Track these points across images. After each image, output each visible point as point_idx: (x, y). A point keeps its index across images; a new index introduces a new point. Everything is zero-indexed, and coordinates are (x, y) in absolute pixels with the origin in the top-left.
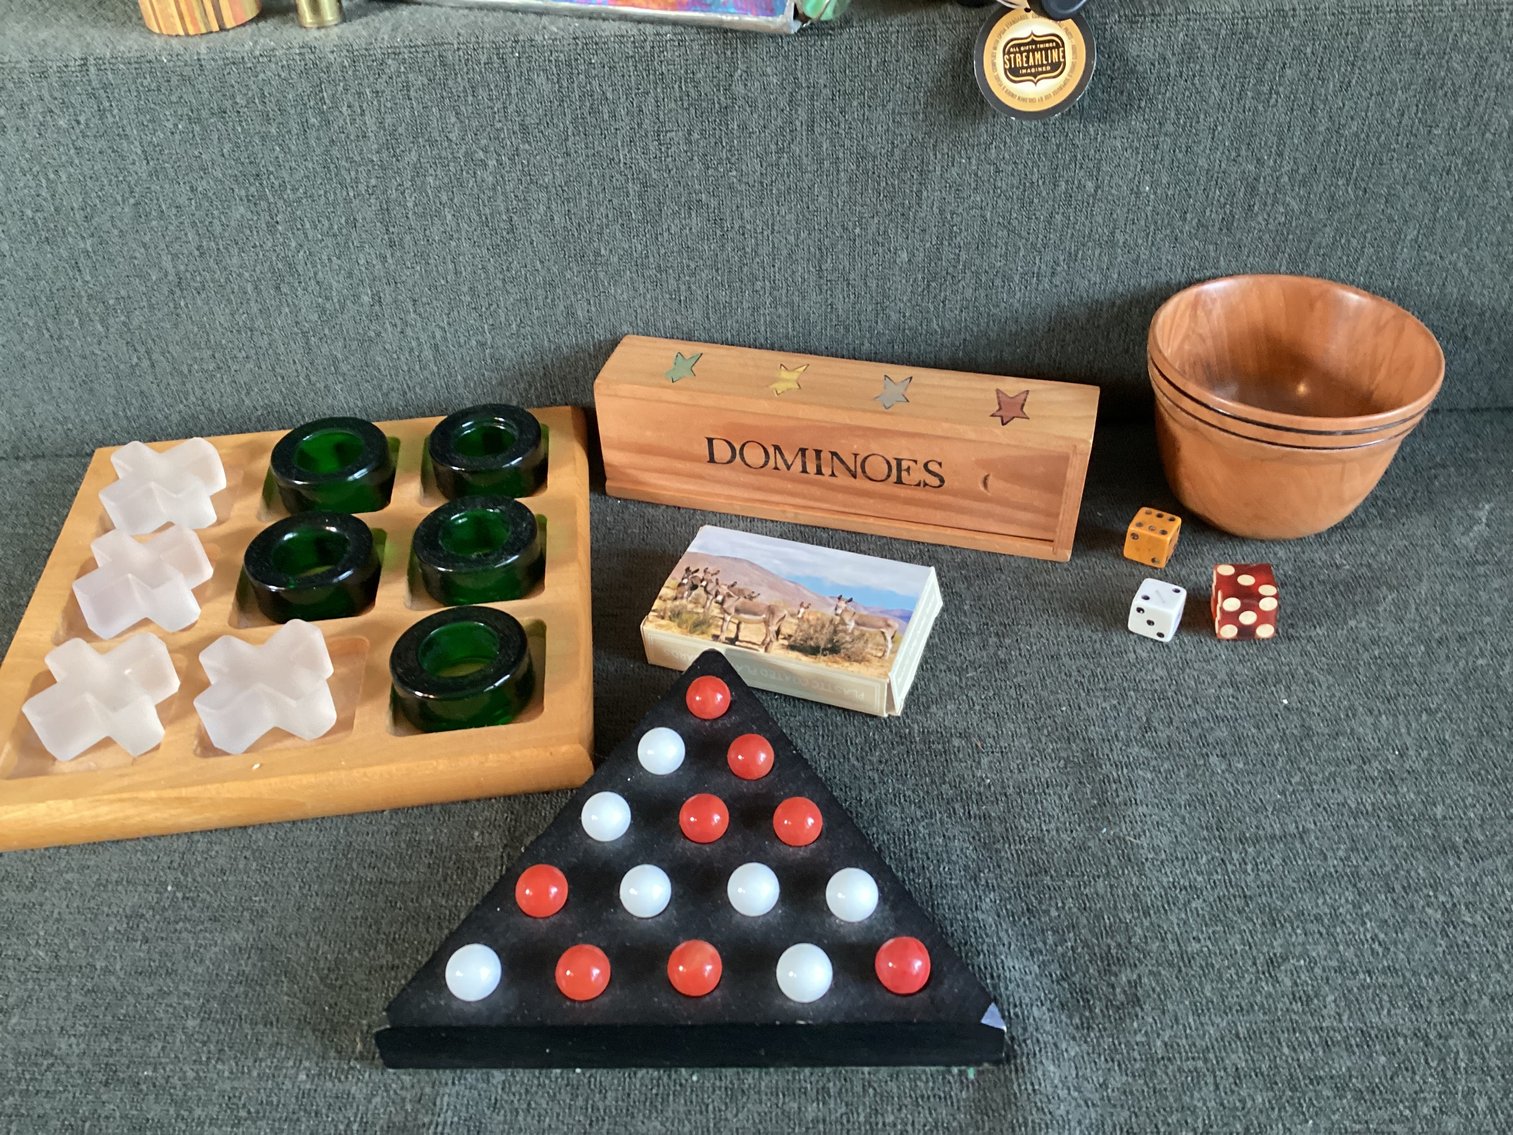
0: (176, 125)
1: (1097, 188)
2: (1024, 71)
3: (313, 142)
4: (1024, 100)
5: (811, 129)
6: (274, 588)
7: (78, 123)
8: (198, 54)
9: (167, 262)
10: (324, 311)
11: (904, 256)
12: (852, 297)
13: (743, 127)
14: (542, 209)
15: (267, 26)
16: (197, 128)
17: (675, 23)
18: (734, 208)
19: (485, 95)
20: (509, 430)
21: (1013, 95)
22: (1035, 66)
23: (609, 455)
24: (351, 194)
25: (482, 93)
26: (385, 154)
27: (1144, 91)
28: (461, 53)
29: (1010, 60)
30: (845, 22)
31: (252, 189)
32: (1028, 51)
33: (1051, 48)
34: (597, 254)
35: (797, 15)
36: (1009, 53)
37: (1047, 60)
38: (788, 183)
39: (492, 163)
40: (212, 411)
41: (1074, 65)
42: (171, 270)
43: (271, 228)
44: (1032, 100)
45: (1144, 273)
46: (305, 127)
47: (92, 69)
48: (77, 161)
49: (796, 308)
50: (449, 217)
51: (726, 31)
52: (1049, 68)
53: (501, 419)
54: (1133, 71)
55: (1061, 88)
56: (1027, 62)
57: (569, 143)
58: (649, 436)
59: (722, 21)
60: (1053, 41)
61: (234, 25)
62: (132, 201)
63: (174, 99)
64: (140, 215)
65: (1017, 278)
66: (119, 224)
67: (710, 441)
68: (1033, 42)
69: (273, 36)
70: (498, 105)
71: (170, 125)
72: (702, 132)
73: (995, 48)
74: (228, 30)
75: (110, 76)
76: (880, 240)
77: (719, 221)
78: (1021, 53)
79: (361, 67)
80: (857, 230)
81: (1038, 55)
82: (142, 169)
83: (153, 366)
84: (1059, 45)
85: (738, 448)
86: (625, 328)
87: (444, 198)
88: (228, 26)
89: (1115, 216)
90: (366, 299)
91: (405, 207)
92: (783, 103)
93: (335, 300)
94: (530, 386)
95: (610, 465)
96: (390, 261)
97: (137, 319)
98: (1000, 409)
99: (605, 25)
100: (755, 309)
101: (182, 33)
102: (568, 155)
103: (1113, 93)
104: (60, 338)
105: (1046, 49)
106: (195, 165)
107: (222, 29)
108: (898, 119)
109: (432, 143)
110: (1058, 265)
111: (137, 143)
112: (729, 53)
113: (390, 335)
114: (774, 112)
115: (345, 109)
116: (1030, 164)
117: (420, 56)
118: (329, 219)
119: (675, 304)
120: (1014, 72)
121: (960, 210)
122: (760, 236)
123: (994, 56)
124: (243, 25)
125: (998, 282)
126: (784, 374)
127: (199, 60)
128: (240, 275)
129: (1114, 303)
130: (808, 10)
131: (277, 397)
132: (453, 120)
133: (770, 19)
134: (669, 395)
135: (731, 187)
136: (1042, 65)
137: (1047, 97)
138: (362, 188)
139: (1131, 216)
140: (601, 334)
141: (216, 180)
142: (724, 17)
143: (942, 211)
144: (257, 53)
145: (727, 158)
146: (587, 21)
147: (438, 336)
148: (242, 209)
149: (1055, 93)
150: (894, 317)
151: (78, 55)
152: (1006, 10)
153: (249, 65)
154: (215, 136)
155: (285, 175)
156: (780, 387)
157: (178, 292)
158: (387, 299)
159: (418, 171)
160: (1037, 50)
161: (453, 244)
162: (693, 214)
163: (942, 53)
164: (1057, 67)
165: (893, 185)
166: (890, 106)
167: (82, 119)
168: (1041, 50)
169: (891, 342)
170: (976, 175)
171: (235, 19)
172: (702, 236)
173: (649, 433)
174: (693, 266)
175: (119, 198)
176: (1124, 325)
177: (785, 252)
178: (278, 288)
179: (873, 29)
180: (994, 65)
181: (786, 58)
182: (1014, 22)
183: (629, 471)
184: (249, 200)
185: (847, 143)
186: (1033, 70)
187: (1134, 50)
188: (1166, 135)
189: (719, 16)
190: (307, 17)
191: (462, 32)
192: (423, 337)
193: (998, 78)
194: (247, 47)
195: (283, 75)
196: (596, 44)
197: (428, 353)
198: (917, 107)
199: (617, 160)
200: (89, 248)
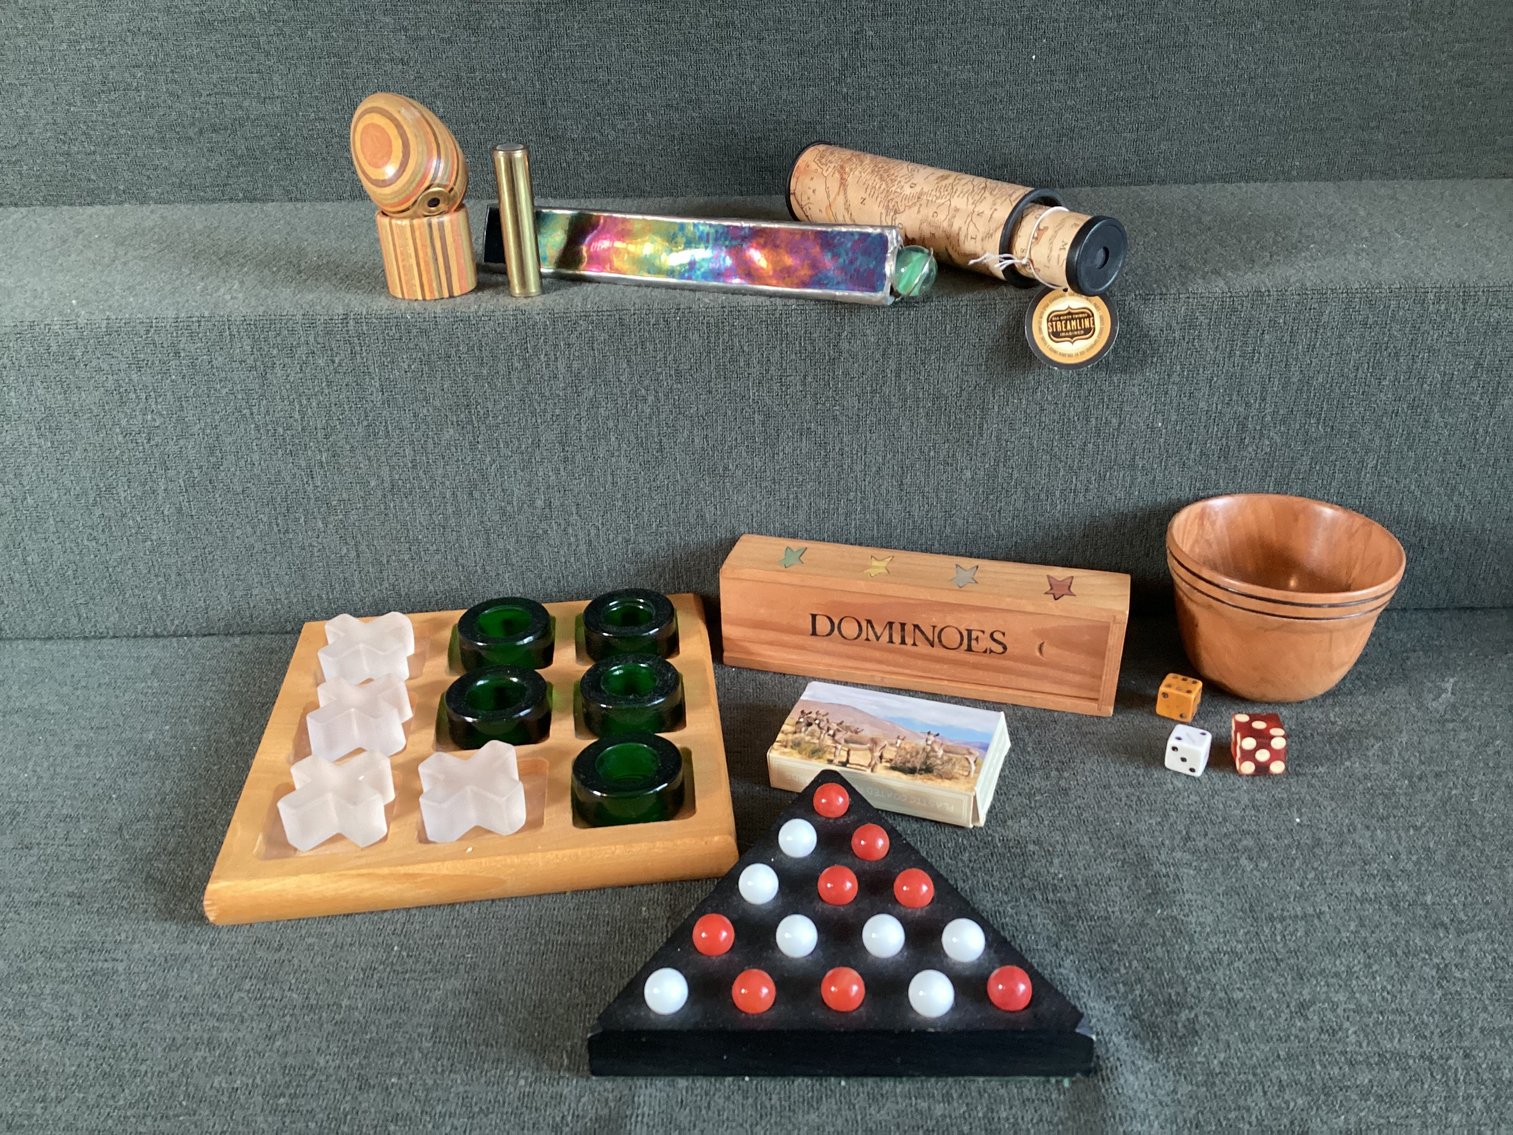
0: (409, 366)
1: (1120, 424)
2: (1063, 334)
3: (515, 381)
4: (1064, 355)
5: (898, 376)
6: (470, 720)
7: (333, 362)
8: (435, 313)
9: (385, 471)
10: (504, 514)
11: (968, 474)
12: (926, 506)
13: (846, 373)
14: (686, 432)
15: (486, 295)
16: (426, 369)
17: (798, 297)
18: (836, 434)
19: (652, 348)
20: (646, 609)
21: (1055, 352)
22: (1072, 331)
23: (727, 630)
24: (539, 421)
25: (650, 346)
26: (569, 390)
27: (1155, 352)
28: (636, 317)
29: (1052, 326)
30: (926, 298)
31: (462, 416)
32: (1066, 320)
33: (1084, 318)
34: (726, 468)
35: (893, 292)
36: (1052, 321)
37: (1081, 325)
38: (878, 416)
39: (651, 398)
40: (400, 595)
41: (1101, 330)
42: (387, 479)
43: (473, 446)
44: (1070, 356)
45: (1159, 492)
46: (510, 369)
47: (351, 322)
48: (326, 391)
49: (881, 515)
50: (613, 439)
51: (837, 303)
52: (1082, 332)
53: (642, 601)
54: (1146, 336)
55: (1092, 347)
56: (1066, 327)
57: (712, 384)
58: (763, 613)
59: (835, 296)
60: (1082, 313)
61: (459, 293)
62: (365, 423)
63: (411, 345)
64: (371, 433)
65: (1058, 493)
66: (352, 441)
67: (814, 617)
68: (1069, 313)
69: (488, 301)
70: (660, 355)
71: (405, 366)
72: (815, 377)
73: (1041, 317)
74: (457, 296)
75: (365, 328)
76: (950, 461)
77: (823, 445)
78: (1060, 320)
79: (560, 326)
80: (932, 453)
81: (1074, 323)
82: (378, 398)
83: (358, 556)
84: (1090, 316)
85: (836, 622)
86: (742, 529)
87: (611, 424)
88: (456, 294)
89: (1135, 445)
90: (539, 503)
91: (580, 431)
92: (878, 356)
93: (515, 504)
94: (661, 576)
95: (728, 639)
96: (562, 473)
97: (353, 516)
98: (1052, 589)
99: (745, 298)
100: (847, 515)
101: (420, 298)
102: (710, 392)
103: (1131, 351)
104: (287, 531)
105: (1080, 319)
106: (420, 397)
107: (451, 296)
108: (965, 369)
109: (606, 383)
110: (1091, 483)
111: (377, 379)
112: (838, 319)
113: (554, 534)
114: (870, 363)
115: (542, 356)
116: (1067, 405)
117: (605, 318)
118: (519, 440)
119: (785, 510)
120: (1055, 335)
121: (1013, 439)
122: (855, 457)
123: (1040, 323)
124: (466, 294)
125: (1043, 496)
126: (875, 563)
127: (435, 317)
128: (443, 483)
129: (1136, 515)
130: (900, 289)
132: (625, 366)
133: (872, 294)
134: (784, 578)
135: (835, 418)
136: (1077, 330)
137: (1082, 353)
138: (549, 416)
139: (1147, 446)
140: (722, 534)
141: (435, 408)
142: (837, 293)
143: (998, 439)
144: (480, 313)
145: (833, 397)
146: (730, 295)
147: (592, 534)
148: (451, 431)
149: (1088, 350)
150: (960, 522)
151: (341, 311)
152: (1048, 290)
153: (474, 322)
154: (439, 375)
155: (490, 406)
156: (873, 572)
157: (390, 497)
158: (556, 503)
159: (594, 404)
160: (1073, 319)
161: (614, 460)
162: (804, 440)
163: (1000, 321)
164: (1088, 331)
165: (960, 419)
166: (960, 360)
167: (337, 360)
168: (1076, 319)
170: (1025, 412)
171: (461, 290)
172: (810, 456)
173: (762, 611)
174: (800, 479)
175: (356, 421)
176: (1145, 533)
177: (874, 469)
178: (471, 494)
179: (948, 303)
180: (1040, 329)
181: (882, 323)
182: (1055, 299)
183: (747, 644)
184: (458, 425)
185: (926, 387)
186: (1070, 334)
187: (1146, 319)
188: (1173, 383)
189: (832, 292)
190: (517, 290)
191: (637, 301)
192: (581, 535)
193: (1043, 339)
194: (472, 309)
195: (498, 330)
196: (739, 311)
197: (583, 548)
198: (980, 360)
199: (747, 397)
200: (324, 459)
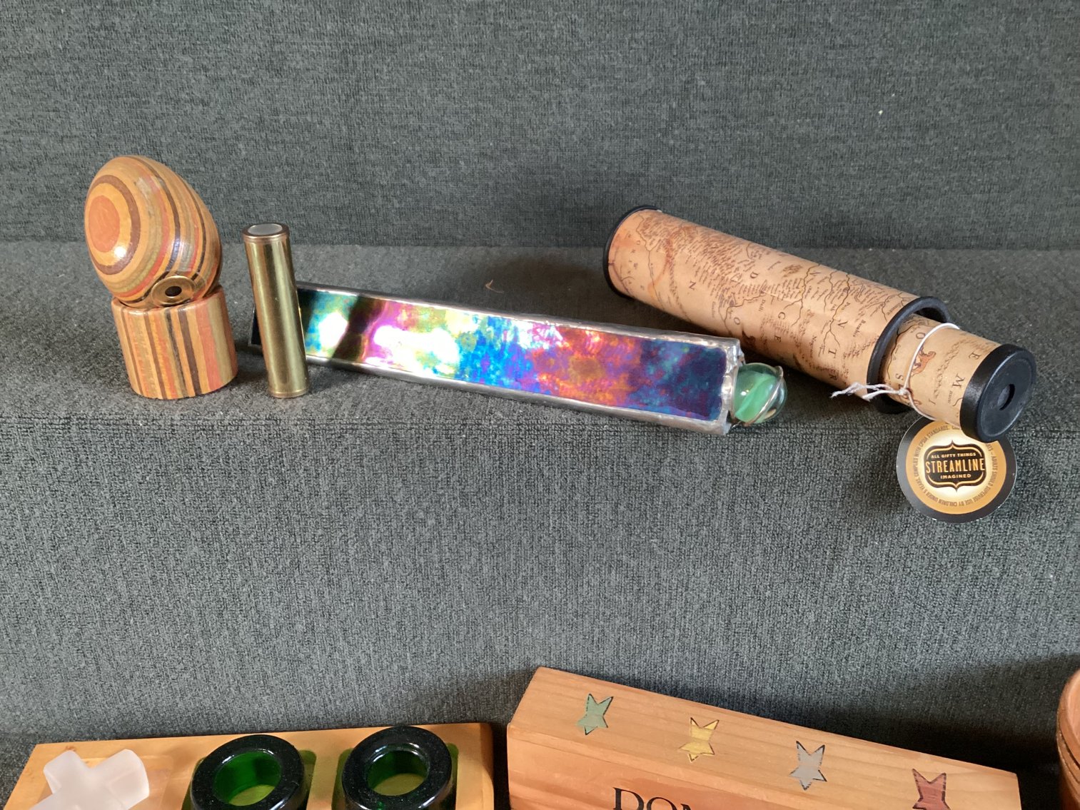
0: (143, 477)
1: (1004, 572)
2: (945, 477)
3: (268, 497)
4: (945, 503)
5: (731, 508)
7: (56, 470)
8: (172, 419)
9: (121, 586)
10: (260, 635)
11: (812, 617)
12: (758, 647)
13: (667, 504)
14: (473, 561)
15: (240, 393)
16: (163, 481)
17: (611, 416)
18: (652, 568)
19: (431, 467)
20: (422, 757)
21: (934, 498)
22: (956, 473)
23: (513, 787)
24: (299, 541)
25: (430, 466)
26: (334, 510)
27: (1055, 497)
28: (413, 432)
29: (931, 466)
30: (772, 423)
31: (208, 532)
32: (949, 459)
33: (972, 458)
34: (519, 600)
35: (730, 418)
36: (930, 460)
37: (967, 468)
38: (705, 550)
39: (431, 522)
40: (148, 710)
41: (994, 475)
42: (125, 595)
43: (222, 565)
44: (953, 504)
45: (1041, 645)
46: (263, 485)
47: (74, 428)
48: (50, 501)
49: (702, 653)
50: (386, 564)
51: (658, 426)
52: (969, 476)
53: (417, 746)
54: (1046, 478)
55: (981, 495)
56: (948, 468)
57: (504, 509)
58: (558, 778)
59: (657, 419)
60: (973, 451)
61: (209, 391)
62: (96, 536)
64: (102, 549)
65: (919, 643)
66: (83, 553)
67: (619, 792)
68: (953, 451)
70: (443, 476)
71: (139, 477)
72: (629, 506)
73: (917, 455)
74: (203, 395)
75: (89, 435)
76: (790, 602)
77: (637, 578)
78: (942, 460)
79: (320, 439)
80: (768, 593)
81: (958, 463)
82: (109, 510)
83: (98, 669)
84: (980, 456)
85: (646, 801)
86: (538, 661)
87: (383, 547)
88: (204, 392)
89: (1018, 596)
90: (299, 627)
91: (347, 553)
92: (707, 485)
93: (272, 626)
94: (443, 702)
95: (513, 797)
96: (327, 597)
97: (90, 630)
98: (921, 799)
99: (547, 413)
100: (663, 652)
101: (160, 397)
102: (502, 518)
103: (1025, 495)
104: (18, 641)
105: (966, 459)
107: (198, 394)
108: (815, 505)
109: (377, 502)
110: (959, 634)
112: (660, 444)
113: (319, 658)
114: (697, 492)
115: (301, 471)
116: (940, 548)
117: (375, 432)
118: (275, 560)
119: (588, 645)
120: (936, 478)
121: (870, 583)
122: (674, 593)
123: (916, 462)
124: (218, 391)
125: (901, 645)
126: (696, 733)
127: (172, 425)
128: (187, 602)
129: (1010, 668)
130: (739, 414)
131: (208, 703)
132: (400, 485)
133: (704, 422)
134: (583, 749)
135: (651, 552)
136: (963, 473)
137: (969, 502)
138: (309, 536)
139: (1033, 598)
140: (514, 664)
141: (175, 523)
142: (660, 416)
143: (851, 583)
144: (226, 422)
145: (650, 528)
146: (529, 406)
147: (363, 662)
148: (196, 549)
149: (976, 499)
150: (798, 668)
151: (63, 414)
153: (217, 432)
154: (179, 487)
155: (240, 522)
157: (129, 611)
158: (320, 628)
159: (363, 525)
160: (958, 458)
161: (387, 586)
162: (613, 572)
163: (864, 453)
164: (977, 476)
165: (806, 559)
166: (810, 493)
167: (60, 468)
168: (961, 458)
169: (792, 687)
170: (888, 555)
171: (211, 385)
172: (620, 589)
173: (557, 776)
174: (608, 613)
175: (86, 534)
176: (1018, 686)
177: (696, 607)
178: (220, 615)
179: (798, 431)
180: (916, 469)
181: (714, 450)
182: (935, 432)
183: (533, 805)
184: (203, 542)
185: (765, 522)
186: (954, 477)
187: (1048, 459)
188: (1072, 532)
189: (654, 414)
190: (277, 391)
191: (417, 413)
192: (349, 661)
193: (919, 482)
194: (217, 417)
195: (248, 442)
196: (538, 430)
197: (351, 674)
198: (835, 496)
199: (546, 524)
200: (52, 571)
